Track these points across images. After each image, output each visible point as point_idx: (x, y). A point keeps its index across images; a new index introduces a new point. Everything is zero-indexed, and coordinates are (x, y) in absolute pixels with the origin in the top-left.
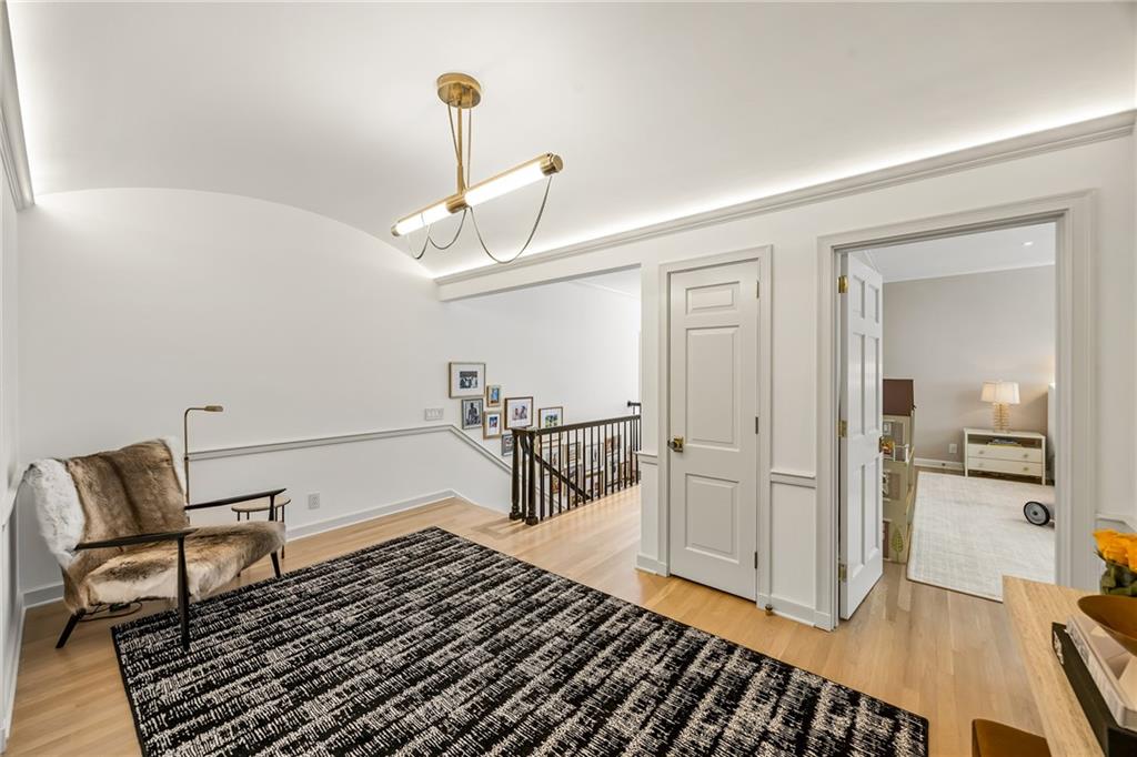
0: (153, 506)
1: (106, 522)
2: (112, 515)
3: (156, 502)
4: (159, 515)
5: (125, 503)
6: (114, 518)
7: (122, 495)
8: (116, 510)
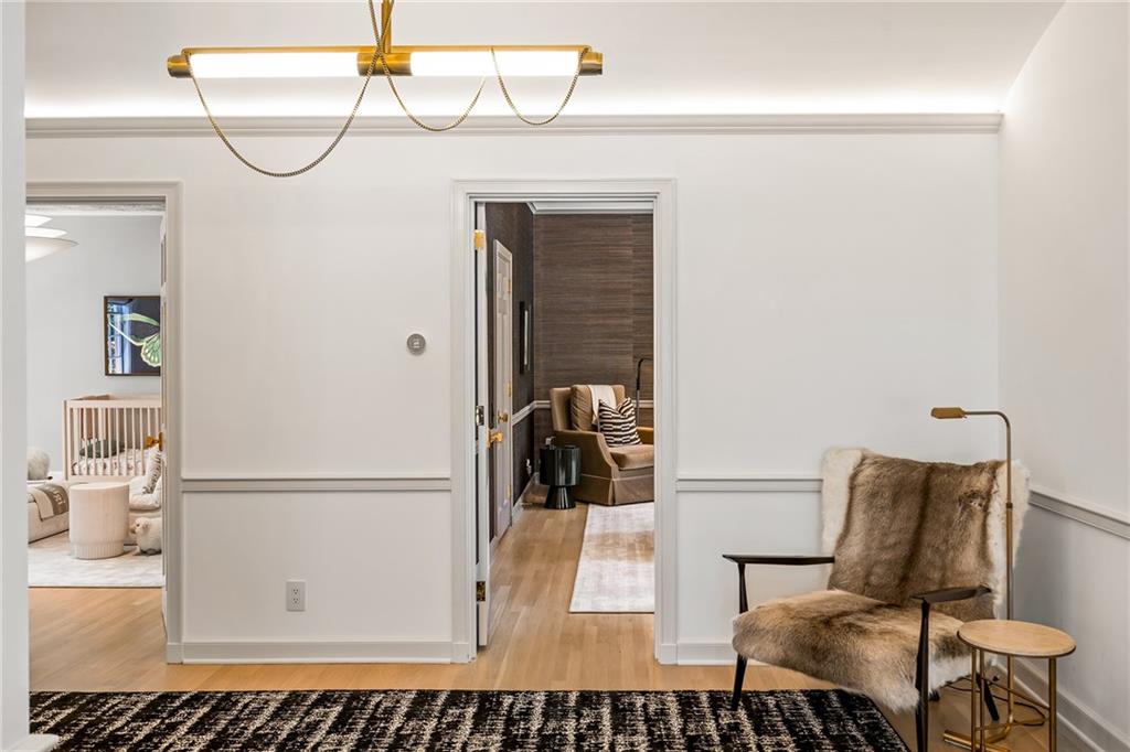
0: (938, 562)
1: (868, 548)
2: (881, 542)
3: (943, 555)
4: (936, 575)
5: (909, 536)
6: (883, 548)
7: (913, 525)
8: (891, 540)
